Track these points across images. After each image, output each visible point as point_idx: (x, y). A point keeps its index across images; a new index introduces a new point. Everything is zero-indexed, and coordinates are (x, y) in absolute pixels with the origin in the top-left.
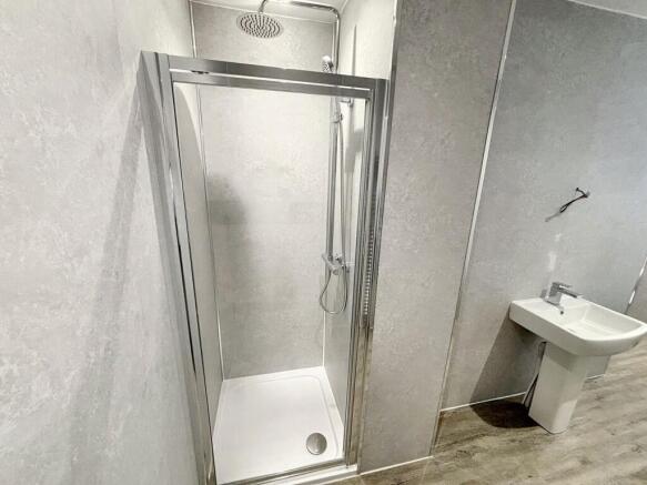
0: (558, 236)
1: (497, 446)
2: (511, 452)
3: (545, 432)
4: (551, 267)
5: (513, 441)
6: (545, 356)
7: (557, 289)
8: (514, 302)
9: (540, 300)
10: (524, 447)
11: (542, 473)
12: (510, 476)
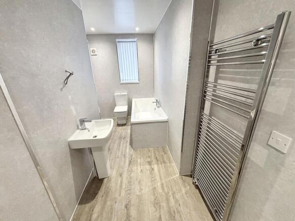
0: (70, 97)
1: (100, 207)
2: (105, 203)
3: (107, 179)
4: (74, 113)
5: (103, 196)
6: (93, 153)
7: (82, 121)
8: (69, 140)
9: (78, 131)
10: (107, 194)
11: (117, 196)
12: (112, 213)
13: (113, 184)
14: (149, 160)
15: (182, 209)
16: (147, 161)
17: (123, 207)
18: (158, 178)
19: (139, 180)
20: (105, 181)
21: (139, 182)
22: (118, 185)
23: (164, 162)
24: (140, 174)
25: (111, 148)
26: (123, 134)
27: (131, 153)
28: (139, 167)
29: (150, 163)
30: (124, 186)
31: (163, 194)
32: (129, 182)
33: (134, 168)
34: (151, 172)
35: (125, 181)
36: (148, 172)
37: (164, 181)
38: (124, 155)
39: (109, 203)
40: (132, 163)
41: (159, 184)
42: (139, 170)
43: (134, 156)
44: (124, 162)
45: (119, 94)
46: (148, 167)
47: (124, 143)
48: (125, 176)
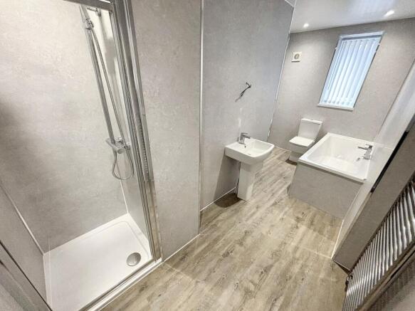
0: (241, 109)
1: (226, 216)
2: (232, 216)
3: (244, 201)
4: (240, 125)
5: (232, 211)
6: (241, 169)
7: (243, 136)
8: (226, 146)
9: (237, 143)
10: (237, 211)
11: (244, 219)
12: (232, 226)
13: (246, 209)
14: (300, 216)
15: (303, 285)
16: (296, 215)
17: (244, 230)
18: (297, 239)
19: (273, 224)
20: (242, 202)
21: (272, 226)
22: (250, 213)
23: (321, 232)
24: (278, 219)
25: (264, 179)
26: (287, 173)
27: (283, 196)
28: (282, 214)
29: (298, 219)
30: (254, 217)
31: (291, 256)
32: (261, 218)
33: (276, 211)
34: (292, 228)
35: (258, 215)
36: (289, 226)
37: (302, 247)
38: (273, 194)
39: (234, 218)
40: (277, 206)
41: (293, 244)
42: (281, 216)
43: (282, 201)
44: (269, 200)
45: (309, 120)
46: (293, 221)
47: (281, 182)
48: (262, 211)
